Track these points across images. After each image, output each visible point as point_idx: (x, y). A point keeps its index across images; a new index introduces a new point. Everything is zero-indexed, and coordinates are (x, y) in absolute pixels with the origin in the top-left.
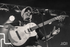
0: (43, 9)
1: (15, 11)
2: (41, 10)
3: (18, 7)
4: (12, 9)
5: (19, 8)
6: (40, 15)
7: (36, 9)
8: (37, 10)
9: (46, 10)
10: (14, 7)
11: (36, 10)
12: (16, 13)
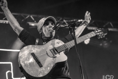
0: (74, 20)
1: (28, 24)
2: (72, 21)
3: (33, 17)
4: (23, 20)
5: (35, 20)
6: (70, 29)
7: (62, 20)
8: (65, 21)
9: (79, 21)
10: (27, 17)
11: (63, 22)
12: (30, 28)
